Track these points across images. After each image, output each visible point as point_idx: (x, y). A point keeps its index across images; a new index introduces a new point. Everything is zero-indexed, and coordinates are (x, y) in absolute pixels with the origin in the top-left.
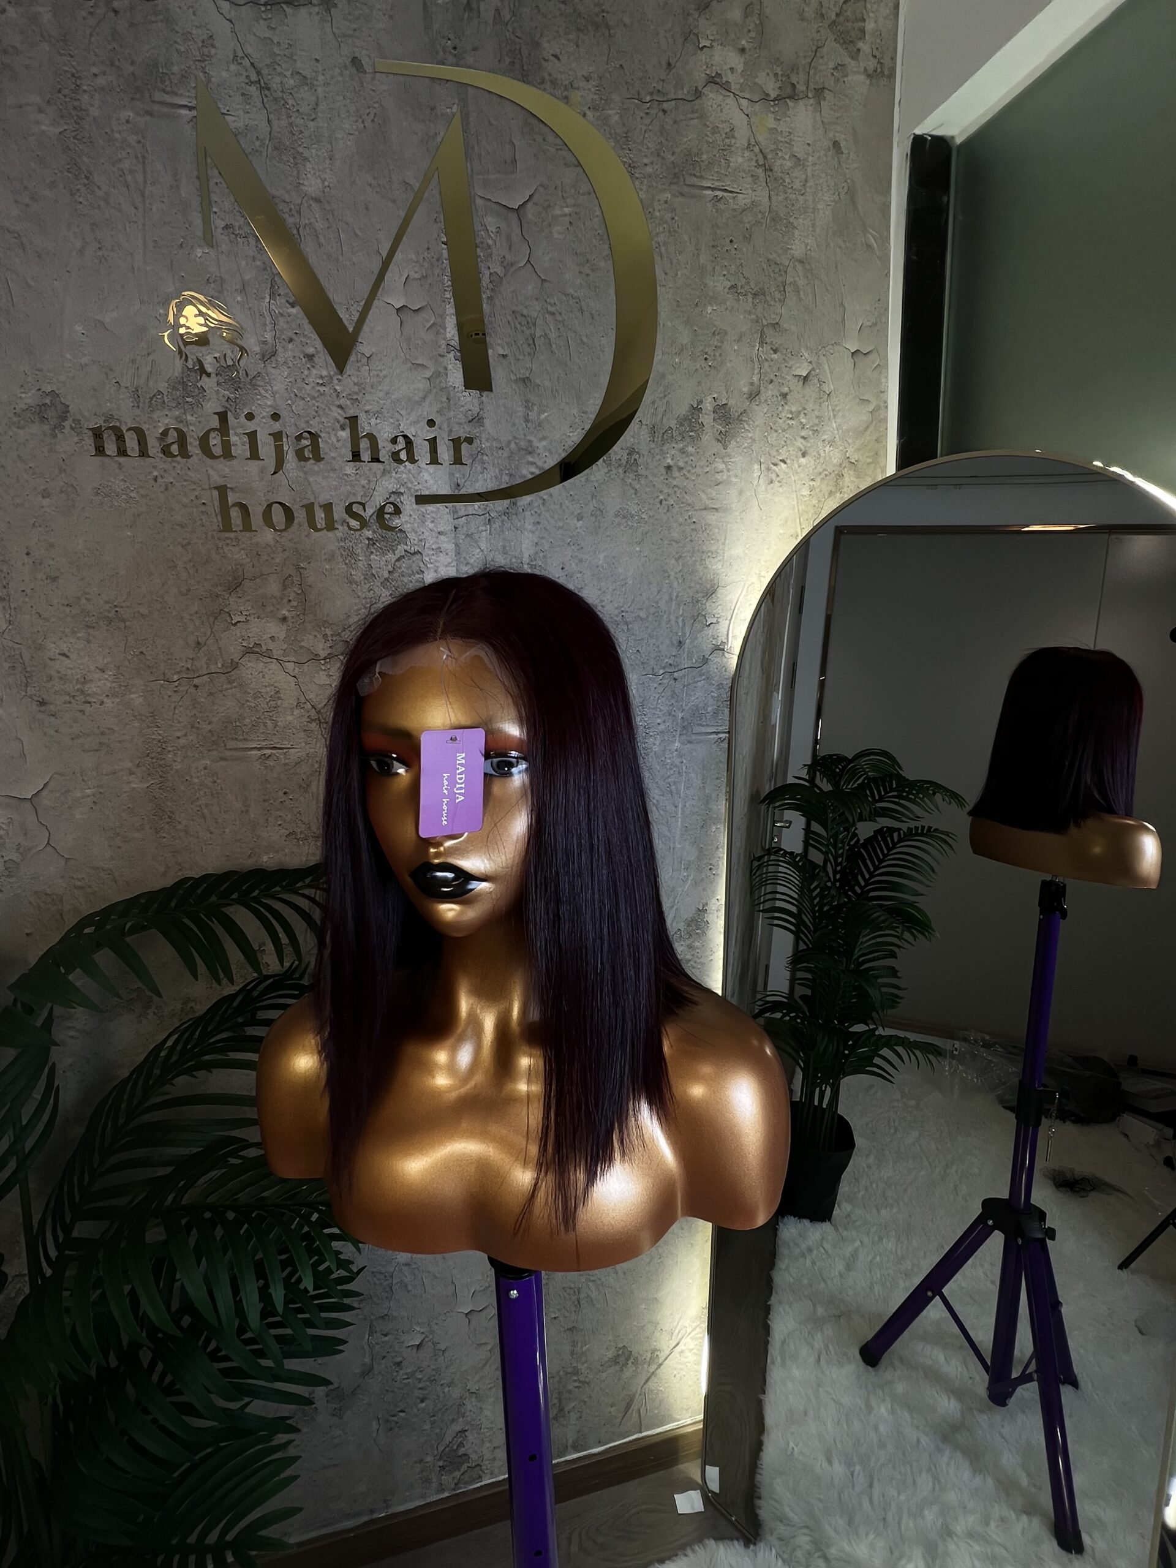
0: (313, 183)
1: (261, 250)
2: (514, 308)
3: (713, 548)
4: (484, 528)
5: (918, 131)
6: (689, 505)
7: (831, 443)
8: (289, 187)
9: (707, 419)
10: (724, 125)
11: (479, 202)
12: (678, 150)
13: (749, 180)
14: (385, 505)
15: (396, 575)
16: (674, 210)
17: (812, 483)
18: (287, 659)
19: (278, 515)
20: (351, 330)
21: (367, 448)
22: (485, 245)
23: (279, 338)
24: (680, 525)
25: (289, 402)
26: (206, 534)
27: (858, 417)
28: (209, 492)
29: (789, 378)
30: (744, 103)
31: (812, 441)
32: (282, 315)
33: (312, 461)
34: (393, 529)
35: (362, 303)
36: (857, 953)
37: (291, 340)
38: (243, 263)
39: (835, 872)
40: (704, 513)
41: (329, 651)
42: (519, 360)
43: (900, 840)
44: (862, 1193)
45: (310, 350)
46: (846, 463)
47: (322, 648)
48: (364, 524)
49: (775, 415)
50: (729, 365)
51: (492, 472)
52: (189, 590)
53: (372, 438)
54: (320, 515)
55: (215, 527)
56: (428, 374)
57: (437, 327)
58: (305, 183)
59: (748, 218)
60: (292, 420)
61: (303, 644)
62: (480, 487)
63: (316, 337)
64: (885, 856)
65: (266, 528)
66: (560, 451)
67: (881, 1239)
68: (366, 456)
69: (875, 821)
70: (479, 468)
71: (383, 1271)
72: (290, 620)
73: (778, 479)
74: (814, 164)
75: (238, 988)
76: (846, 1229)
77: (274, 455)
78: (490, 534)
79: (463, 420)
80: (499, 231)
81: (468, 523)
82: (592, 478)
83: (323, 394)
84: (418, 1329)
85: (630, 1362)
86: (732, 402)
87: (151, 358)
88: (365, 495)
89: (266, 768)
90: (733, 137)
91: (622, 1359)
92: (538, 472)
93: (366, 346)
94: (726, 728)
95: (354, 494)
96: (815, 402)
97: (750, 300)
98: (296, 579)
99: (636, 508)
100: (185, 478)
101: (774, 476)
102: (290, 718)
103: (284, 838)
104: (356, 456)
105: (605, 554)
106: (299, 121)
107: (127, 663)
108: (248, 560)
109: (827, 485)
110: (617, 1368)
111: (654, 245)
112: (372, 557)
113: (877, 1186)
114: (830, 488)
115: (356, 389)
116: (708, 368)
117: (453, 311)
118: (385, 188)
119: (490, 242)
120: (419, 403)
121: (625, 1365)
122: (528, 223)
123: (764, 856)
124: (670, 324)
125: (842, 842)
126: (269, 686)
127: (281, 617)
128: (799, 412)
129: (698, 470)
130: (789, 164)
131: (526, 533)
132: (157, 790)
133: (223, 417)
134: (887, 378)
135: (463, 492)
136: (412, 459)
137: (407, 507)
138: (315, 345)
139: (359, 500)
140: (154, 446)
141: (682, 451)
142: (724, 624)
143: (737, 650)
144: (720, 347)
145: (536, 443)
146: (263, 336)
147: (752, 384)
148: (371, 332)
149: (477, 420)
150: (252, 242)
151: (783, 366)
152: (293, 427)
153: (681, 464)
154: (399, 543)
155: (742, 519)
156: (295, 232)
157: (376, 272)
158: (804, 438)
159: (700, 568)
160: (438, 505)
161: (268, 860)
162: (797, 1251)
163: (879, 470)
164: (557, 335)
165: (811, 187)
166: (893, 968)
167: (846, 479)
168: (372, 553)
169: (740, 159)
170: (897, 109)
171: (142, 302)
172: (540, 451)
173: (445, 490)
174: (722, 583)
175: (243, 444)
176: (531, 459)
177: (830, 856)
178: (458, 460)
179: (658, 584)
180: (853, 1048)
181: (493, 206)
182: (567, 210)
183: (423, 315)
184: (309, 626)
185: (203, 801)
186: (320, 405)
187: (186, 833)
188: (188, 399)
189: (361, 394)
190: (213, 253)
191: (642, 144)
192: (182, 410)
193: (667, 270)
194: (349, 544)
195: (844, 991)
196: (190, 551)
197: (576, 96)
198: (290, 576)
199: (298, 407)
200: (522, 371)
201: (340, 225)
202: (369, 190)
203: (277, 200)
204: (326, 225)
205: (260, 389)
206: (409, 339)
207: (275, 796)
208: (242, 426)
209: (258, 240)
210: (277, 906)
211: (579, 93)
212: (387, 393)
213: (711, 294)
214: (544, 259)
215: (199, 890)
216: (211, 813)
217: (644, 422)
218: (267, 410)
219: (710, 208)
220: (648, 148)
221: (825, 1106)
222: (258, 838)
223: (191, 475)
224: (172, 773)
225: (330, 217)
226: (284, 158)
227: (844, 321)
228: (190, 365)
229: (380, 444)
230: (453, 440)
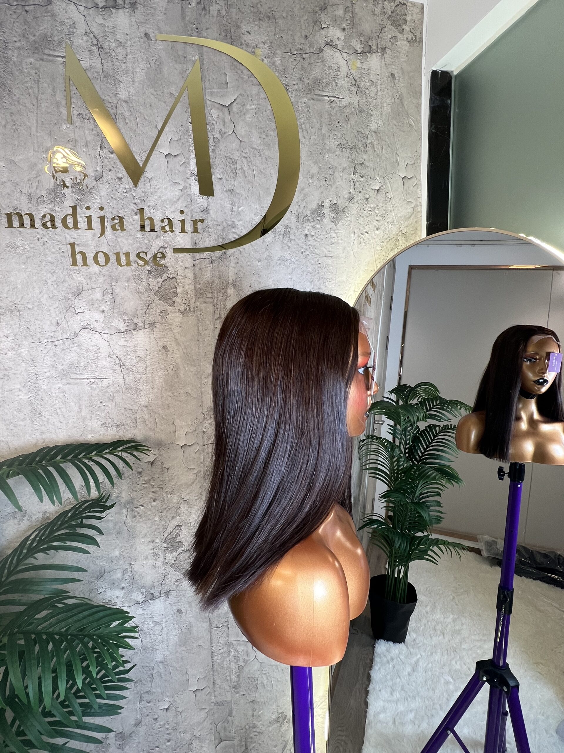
0: (124, 93)
1: (96, 126)
2: (226, 155)
3: (330, 277)
4: (209, 265)
5: (435, 69)
6: (317, 254)
7: (392, 223)
8: (111, 95)
9: (326, 211)
10: (335, 65)
11: (208, 102)
12: (311, 78)
13: (348, 92)
14: (157, 253)
15: (162, 289)
16: (308, 107)
17: (382, 244)
18: (104, 332)
19: (101, 259)
20: (141, 165)
21: (148, 225)
22: (211, 124)
23: (104, 169)
24: (312, 264)
25: (109, 201)
26: (64, 267)
27: (405, 210)
28: (65, 246)
29: (369, 190)
30: (345, 55)
31: (382, 222)
32: (106, 158)
33: (120, 231)
34: (161, 266)
35: (147, 152)
36: (418, 493)
37: (110, 170)
38: (87, 132)
39: (405, 449)
40: (325, 258)
41: (126, 328)
42: (228, 180)
43: (440, 432)
44: (423, 627)
45: (120, 175)
46: (400, 234)
47: (122, 327)
48: (146, 263)
49: (362, 209)
50: (338, 183)
51: (214, 236)
52: (54, 296)
53: (151, 219)
54: (123, 258)
55: (68, 264)
56: (181, 187)
57: (186, 164)
58: (120, 93)
59: (347, 111)
60: (110, 210)
61: (112, 324)
62: (207, 244)
63: (123, 169)
64: (432, 440)
65: (95, 265)
66: (249, 227)
67: (432, 653)
68: (148, 228)
69: (426, 421)
70: (207, 235)
71: (148, 665)
72: (106, 312)
73: (364, 242)
74: (381, 84)
76: (413, 648)
77: (100, 227)
78: (212, 268)
79: (199, 210)
80: (218, 117)
81: (200, 263)
82: (266, 240)
83: (126, 197)
84: (167, 699)
85: (285, 721)
86: (339, 203)
87: (39, 178)
88: (147, 248)
89: (92, 389)
90: (339, 71)
91: (281, 719)
92: (237, 237)
93: (149, 173)
95: (141, 248)
96: (383, 202)
97: (348, 151)
98: (110, 291)
99: (289, 256)
100: (54, 239)
101: (362, 240)
102: (105, 363)
103: (100, 426)
104: (143, 227)
105: (272, 279)
106: (117, 63)
107: (20, 333)
108: (85, 281)
109: (389, 244)
110: (279, 724)
111: (299, 124)
112: (150, 280)
113: (431, 624)
114: (392, 246)
115: (143, 195)
116: (327, 185)
117: (194, 156)
118: (160, 96)
119: (214, 122)
120: (176, 202)
121: (283, 723)
122: (234, 113)
124: (307, 163)
125: (409, 432)
126: (94, 346)
127: (101, 310)
128: (375, 208)
129: (322, 237)
130: (368, 84)
131: (231, 268)
132: (34, 400)
133: (74, 208)
134: (420, 190)
135: (198, 247)
136: (172, 230)
137: (169, 254)
138: (123, 173)
139: (144, 251)
140: (38, 223)
141: (313, 227)
144: (333, 175)
145: (236, 222)
146: (96, 168)
147: (350, 193)
148: (152, 166)
149: (206, 211)
150: (92, 122)
151: (366, 184)
152: (110, 214)
153: (313, 233)
154: (164, 273)
155: (345, 262)
156: (114, 117)
157: (155, 137)
158: (377, 220)
159: (323, 287)
160: (185, 254)
161: (91, 437)
162: (385, 660)
163: (418, 237)
164: (248, 168)
165: (379, 96)
166: (438, 502)
167: (400, 242)
168: (150, 278)
170: (424, 58)
171: (35, 151)
172: (239, 226)
173: (189, 246)
175: (84, 222)
176: (234, 231)
177: (402, 440)
178: (195, 231)
180: (416, 546)
181: (217, 105)
182: (253, 106)
183: (179, 158)
184: (116, 315)
185: (58, 406)
186: (125, 203)
187: (48, 422)
188: (56, 200)
189: (146, 198)
190: (71, 127)
191: (292, 74)
192: (53, 205)
193: (305, 136)
194: (138, 273)
195: (411, 514)
196: (55, 276)
197: (258, 51)
198: (107, 289)
199: (113, 203)
200: (230, 186)
201: (137, 114)
202: (152, 97)
203: (105, 102)
204: (130, 114)
205: (94, 194)
206: (171, 170)
207: (95, 403)
208: (84, 213)
209: (95, 121)
210: (90, 463)
211: (260, 50)
212: (159, 197)
213: (328, 148)
214: (241, 130)
215: (52, 453)
216: (62, 412)
217: (293, 212)
218: (97, 205)
219: (327, 106)
220: (295, 76)
221: (401, 578)
222: (86, 425)
223: (57, 237)
224: (42, 390)
225: (132, 110)
226: (110, 81)
227: (398, 162)
228: (58, 182)
229: (155, 223)
230: (193, 221)
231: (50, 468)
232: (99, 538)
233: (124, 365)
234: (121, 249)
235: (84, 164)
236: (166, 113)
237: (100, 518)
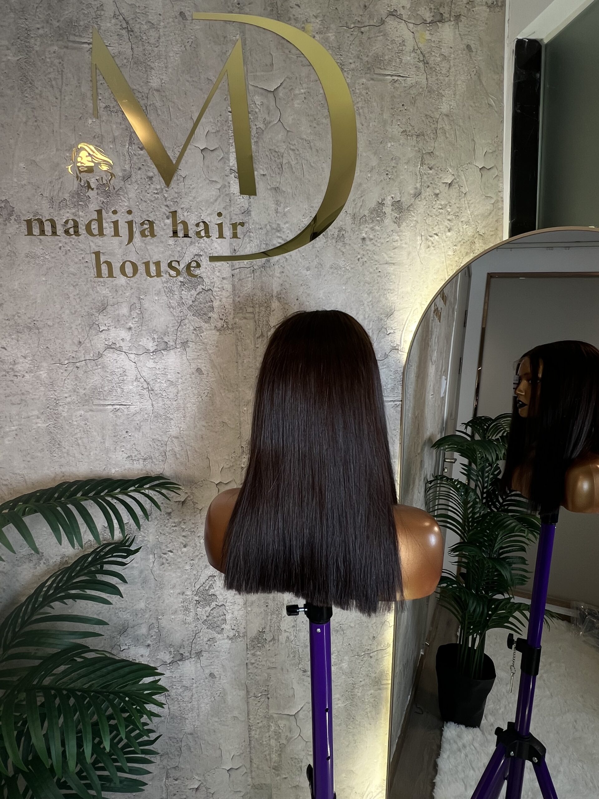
0: (155, 81)
1: (125, 119)
2: (270, 147)
3: (391, 288)
4: (250, 275)
5: (520, 38)
6: (376, 261)
7: (467, 223)
8: (142, 84)
9: (388, 209)
10: (399, 39)
11: (251, 88)
12: (370, 54)
13: (414, 69)
14: (191, 262)
15: (196, 303)
16: (367, 89)
17: (455, 247)
18: (130, 352)
19: (129, 269)
20: (174, 162)
21: (182, 230)
22: (254, 112)
23: (133, 168)
24: (371, 273)
25: (138, 204)
26: (87, 279)
27: (483, 207)
28: (89, 255)
29: (439, 184)
30: (411, 26)
31: (455, 222)
32: (135, 155)
33: (149, 237)
34: (195, 276)
35: (181, 147)
36: (497, 547)
37: (140, 169)
38: (114, 126)
39: (482, 493)
40: (386, 266)
41: (156, 347)
42: (273, 177)
45: (151, 174)
46: (477, 235)
47: (151, 346)
48: (178, 273)
49: (430, 207)
50: (402, 177)
51: (256, 242)
52: (75, 312)
53: (184, 223)
54: (153, 268)
55: (92, 275)
56: (219, 186)
57: (225, 159)
58: (151, 81)
59: (413, 91)
60: (139, 214)
61: (140, 343)
62: (248, 251)
63: (154, 166)
65: (122, 276)
66: (297, 230)
68: (181, 234)
70: (248, 240)
71: (176, 736)
72: (133, 329)
73: (433, 245)
74: (455, 59)
77: (128, 234)
78: (254, 279)
79: (239, 212)
80: (262, 104)
81: (240, 272)
82: (316, 245)
83: (157, 199)
84: (197, 777)
86: (403, 200)
87: (61, 180)
88: (180, 256)
89: (116, 416)
90: (404, 45)
92: (283, 242)
93: (183, 171)
94: (400, 398)
95: (173, 256)
96: (456, 199)
97: (415, 139)
98: (138, 305)
99: (343, 263)
100: (78, 247)
101: (430, 243)
102: (131, 387)
103: (125, 459)
104: (175, 233)
105: (323, 291)
106: (149, 48)
107: (39, 353)
108: (111, 294)
109: (464, 247)
111: (356, 109)
112: (183, 292)
114: (466, 251)
115: (176, 195)
116: (388, 180)
117: (234, 150)
118: (196, 82)
119: (257, 110)
120: (213, 203)
122: (280, 99)
123: (433, 480)
124: (364, 154)
125: (487, 473)
126: (120, 368)
127: (128, 327)
128: (446, 205)
129: (382, 241)
130: (439, 59)
131: (275, 278)
132: (53, 428)
133: (99, 212)
134: (502, 183)
135: (238, 254)
136: (208, 236)
137: (204, 263)
138: (153, 171)
139: (176, 259)
140: (60, 230)
141: (372, 229)
142: (398, 333)
143: (407, 350)
144: (396, 167)
145: (282, 225)
146: (124, 166)
147: (416, 188)
148: (186, 163)
149: (247, 212)
150: (120, 115)
151: (436, 177)
152: (139, 218)
153: (371, 236)
154: (199, 284)
155: (410, 269)
156: (144, 108)
157: (190, 129)
158: (449, 220)
159: (383, 299)
160: (223, 262)
161: (115, 472)
162: (455, 747)
164: (296, 162)
165: (452, 72)
166: (522, 558)
167: (477, 245)
168: (183, 290)
169: (408, 58)
170: (507, 25)
171: (57, 150)
172: (285, 230)
173: (227, 253)
174: (397, 309)
175: (110, 228)
176: (279, 235)
177: (479, 483)
178: (235, 236)
180: (496, 609)
181: (260, 91)
182: (302, 90)
183: (216, 153)
184: (144, 332)
185: (79, 435)
186: (155, 205)
187: (68, 454)
188: (80, 203)
189: (179, 199)
190: (98, 121)
191: (348, 51)
192: (77, 209)
193: (363, 123)
194: (169, 285)
195: (488, 571)
196: (78, 289)
197: (309, 27)
198: (135, 303)
199: (143, 206)
200: (274, 183)
201: (170, 104)
202: (187, 84)
203: (135, 92)
204: (162, 104)
205: (121, 197)
206: (208, 167)
207: (120, 433)
208: (110, 218)
209: (123, 114)
210: (114, 502)
211: (311, 25)
212: (194, 198)
213: (390, 136)
214: (289, 119)
215: (72, 489)
216: (83, 443)
217: (348, 212)
218: (125, 208)
219: (390, 87)
220: (352, 54)
221: (475, 648)
222: (110, 458)
223: (80, 245)
224: (62, 418)
225: (164, 99)
226: (140, 68)
227: (474, 150)
228: (82, 184)
229: (190, 227)
230: (232, 224)
231: (70, 506)
232: (122, 588)
233: (153, 390)
235: (111, 162)
236: (202, 103)
237: (123, 564)
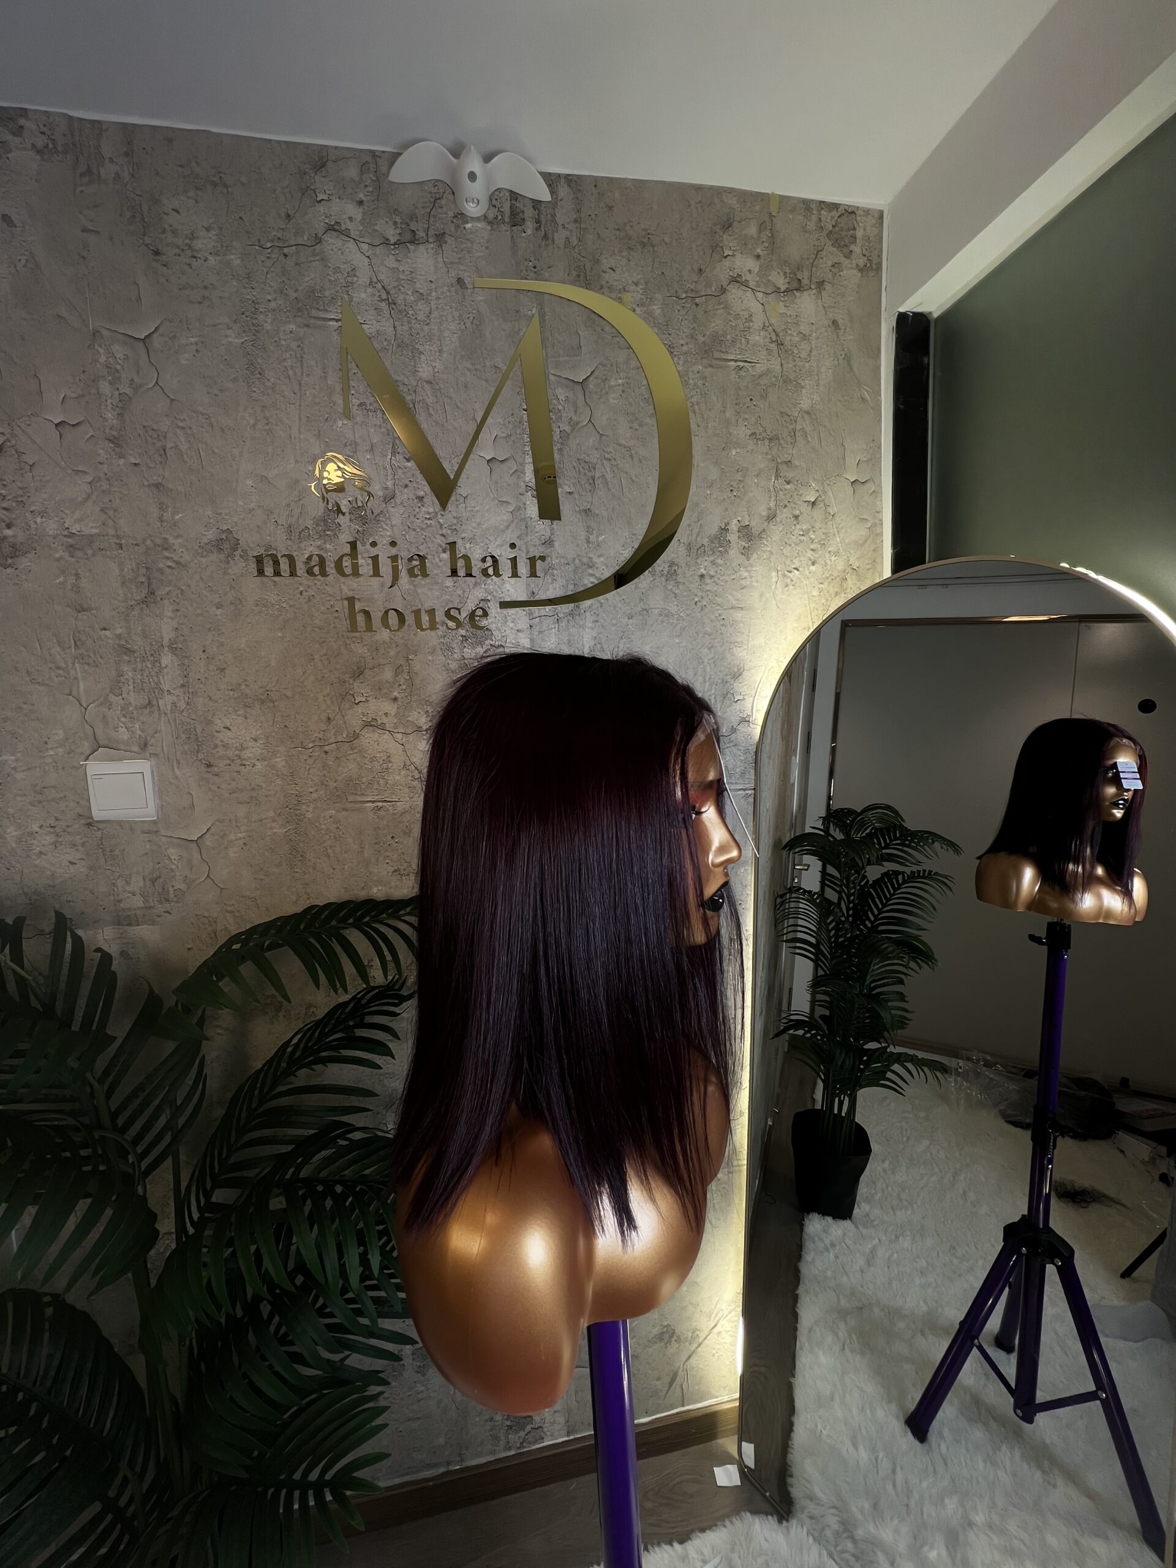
0: (426, 370)
1: (386, 420)
2: (579, 456)
3: (739, 640)
4: (553, 626)
5: (902, 310)
6: (719, 605)
7: (837, 553)
8: (408, 374)
9: (733, 537)
10: (745, 313)
11: (552, 378)
12: (707, 333)
13: (765, 352)
16: (705, 378)
17: (821, 586)
18: (396, 731)
19: (393, 618)
20: (452, 477)
22: (556, 410)
23: (397, 485)
24: (712, 621)
25: (404, 533)
26: (338, 634)
27: (857, 533)
28: (341, 602)
29: (800, 503)
30: (760, 295)
31: (820, 552)
32: (400, 468)
33: (420, 577)
34: (482, 628)
36: (869, 979)
37: (406, 486)
38: (372, 430)
39: (848, 909)
40: (732, 611)
42: (582, 495)
43: (905, 882)
44: (879, 1195)
45: (422, 493)
46: (849, 570)
47: (424, 722)
48: (459, 624)
49: (789, 533)
50: (750, 494)
51: (561, 582)
52: (323, 677)
53: (466, 558)
54: (425, 618)
55: (344, 629)
56: (511, 508)
57: (519, 472)
58: (420, 370)
59: (764, 381)
60: (406, 546)
61: (409, 718)
62: (551, 594)
63: (426, 483)
64: (891, 895)
65: (383, 629)
66: (615, 565)
67: (897, 1237)
69: (882, 865)
70: (550, 580)
72: (400, 700)
73: (793, 583)
74: (818, 338)
75: (350, 997)
76: (865, 1227)
78: (558, 631)
79: (538, 542)
80: (567, 399)
81: (541, 622)
82: (640, 585)
83: (430, 526)
85: (673, 1340)
86: (753, 524)
87: (301, 502)
88: (461, 603)
89: (378, 817)
90: (751, 321)
91: (666, 1336)
92: (596, 582)
93: (463, 488)
95: (452, 602)
96: (822, 521)
97: (767, 443)
98: (406, 668)
99: (676, 609)
100: (324, 591)
101: (789, 581)
102: (397, 778)
103: (390, 874)
104: (454, 572)
105: (650, 645)
106: (417, 326)
107: (273, 734)
108: (369, 654)
109: (833, 587)
110: (662, 1344)
111: (689, 405)
112: (465, 650)
113: (892, 1189)
114: (836, 590)
115: (455, 521)
116: (733, 498)
117: (531, 460)
118: (480, 371)
119: (560, 407)
120: (503, 531)
121: (669, 1342)
122: (590, 392)
123: (786, 894)
124: (702, 465)
125: (853, 882)
126: (383, 752)
127: (393, 697)
128: (809, 530)
129: (726, 578)
130: (796, 339)
131: (587, 629)
132: (293, 834)
133: (353, 545)
134: (881, 500)
135: (537, 598)
136: (497, 574)
137: (493, 611)
138: (425, 489)
139: (456, 606)
141: (713, 563)
142: (749, 700)
143: (760, 722)
144: (743, 481)
145: (595, 560)
146: (385, 483)
147: (769, 509)
148: (468, 478)
149: (549, 542)
150: (380, 415)
151: (795, 494)
152: (406, 552)
153: (712, 573)
154: (487, 639)
155: (763, 615)
156: (411, 406)
157: (472, 433)
158: (812, 550)
159: (729, 656)
160: (517, 609)
161: (378, 892)
162: (821, 1246)
163: (877, 574)
164: (612, 475)
165: (815, 356)
166: (901, 994)
167: (850, 582)
168: (465, 647)
170: (883, 294)
171: (297, 462)
172: (599, 565)
173: (523, 597)
174: (746, 667)
176: (591, 572)
177: (843, 894)
178: (533, 574)
179: (694, 668)
180: (867, 1064)
181: (564, 381)
182: (620, 381)
183: (508, 464)
184: (415, 705)
185: (328, 843)
186: (428, 534)
187: (314, 868)
188: (328, 533)
189: (459, 525)
190: (350, 424)
191: (679, 329)
192: (323, 541)
193: (700, 424)
194: (447, 640)
195: (858, 1013)
196: (325, 648)
197: (627, 297)
198: (401, 665)
199: (410, 537)
200: (584, 504)
201: (446, 400)
202: (468, 374)
203: (399, 384)
204: (435, 400)
205: (382, 523)
206: (497, 483)
207: (384, 839)
211: (630, 295)
212: (479, 524)
213: (735, 440)
214: (602, 418)
215: (323, 916)
216: (334, 853)
217: (682, 541)
218: (387, 539)
219: (733, 375)
220: (684, 332)
221: (843, 1115)
222: (370, 873)
223: (328, 589)
224: (305, 820)
225: (438, 394)
226: (405, 352)
227: (844, 458)
228: (330, 507)
229: (473, 563)
230: (529, 559)
234: (422, 605)
235: (368, 477)
236: (487, 399)
237: (395, 1014)
